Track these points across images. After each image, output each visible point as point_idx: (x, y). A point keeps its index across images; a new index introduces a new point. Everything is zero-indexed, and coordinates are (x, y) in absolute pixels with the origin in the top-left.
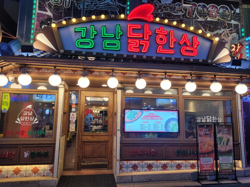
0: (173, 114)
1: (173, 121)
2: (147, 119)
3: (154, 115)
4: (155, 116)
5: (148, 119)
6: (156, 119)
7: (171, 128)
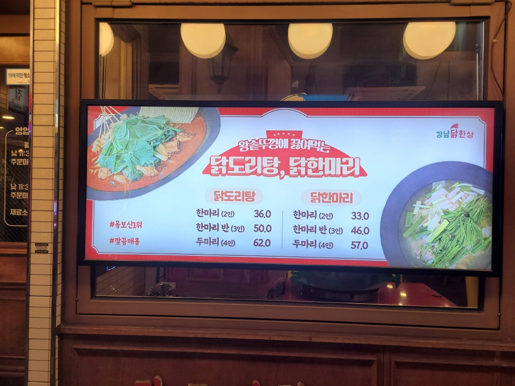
0: (454, 132)
1: (449, 189)
2: (248, 171)
3: (297, 145)
4: (311, 153)
5: (255, 173)
6: (316, 170)
7: (429, 239)
